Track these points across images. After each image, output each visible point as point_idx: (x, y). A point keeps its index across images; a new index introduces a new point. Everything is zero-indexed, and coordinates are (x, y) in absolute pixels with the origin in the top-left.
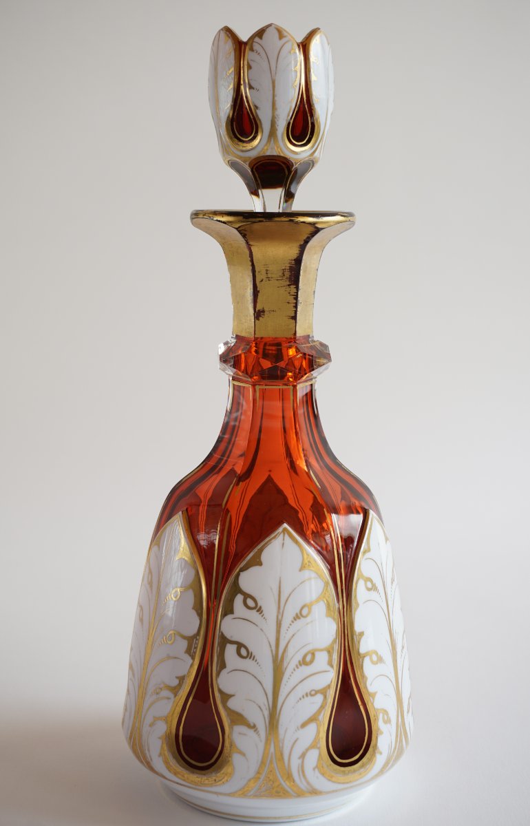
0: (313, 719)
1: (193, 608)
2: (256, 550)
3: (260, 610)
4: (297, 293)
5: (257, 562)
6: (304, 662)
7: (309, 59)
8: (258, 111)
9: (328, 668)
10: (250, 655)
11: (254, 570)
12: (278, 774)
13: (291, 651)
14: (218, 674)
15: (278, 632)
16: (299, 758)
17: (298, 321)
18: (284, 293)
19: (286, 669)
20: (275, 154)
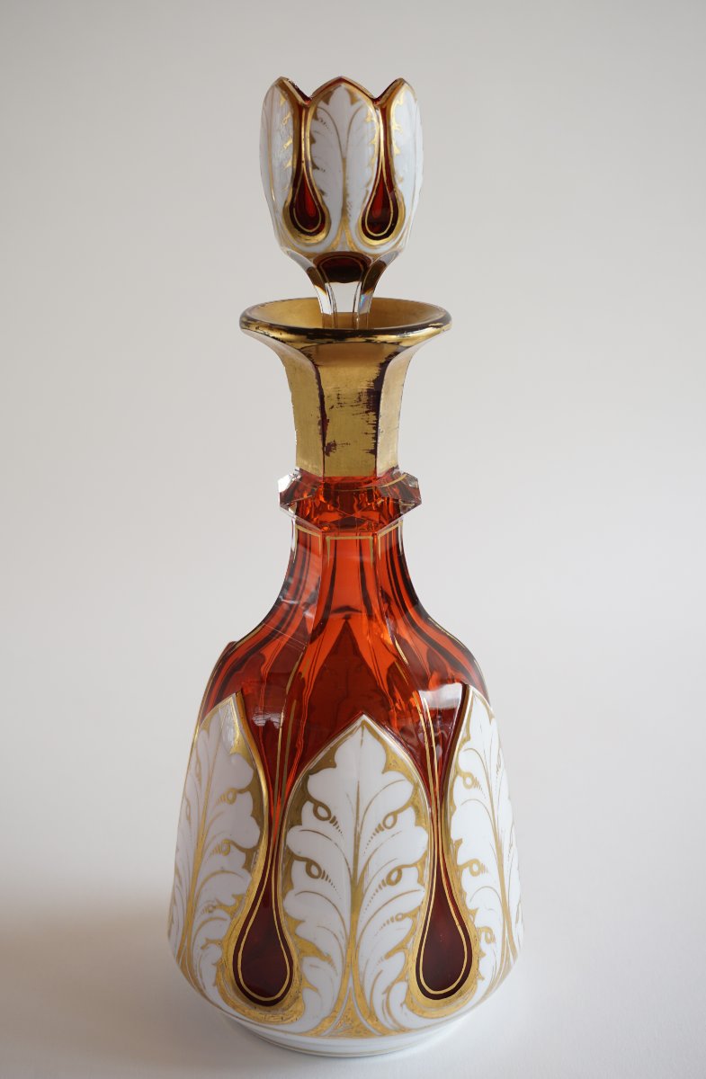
0: (401, 947)
1: (252, 815)
2: (328, 748)
3: (334, 821)
4: (377, 421)
5: (329, 763)
6: (389, 882)
7: (390, 127)
8: (324, 197)
9: (418, 886)
10: (322, 875)
11: (325, 774)
12: (358, 1012)
13: (373, 868)
14: (284, 895)
15: (357, 847)
16: (384, 993)
17: (378, 455)
18: (361, 421)
19: (366, 890)
20: (347, 250)
